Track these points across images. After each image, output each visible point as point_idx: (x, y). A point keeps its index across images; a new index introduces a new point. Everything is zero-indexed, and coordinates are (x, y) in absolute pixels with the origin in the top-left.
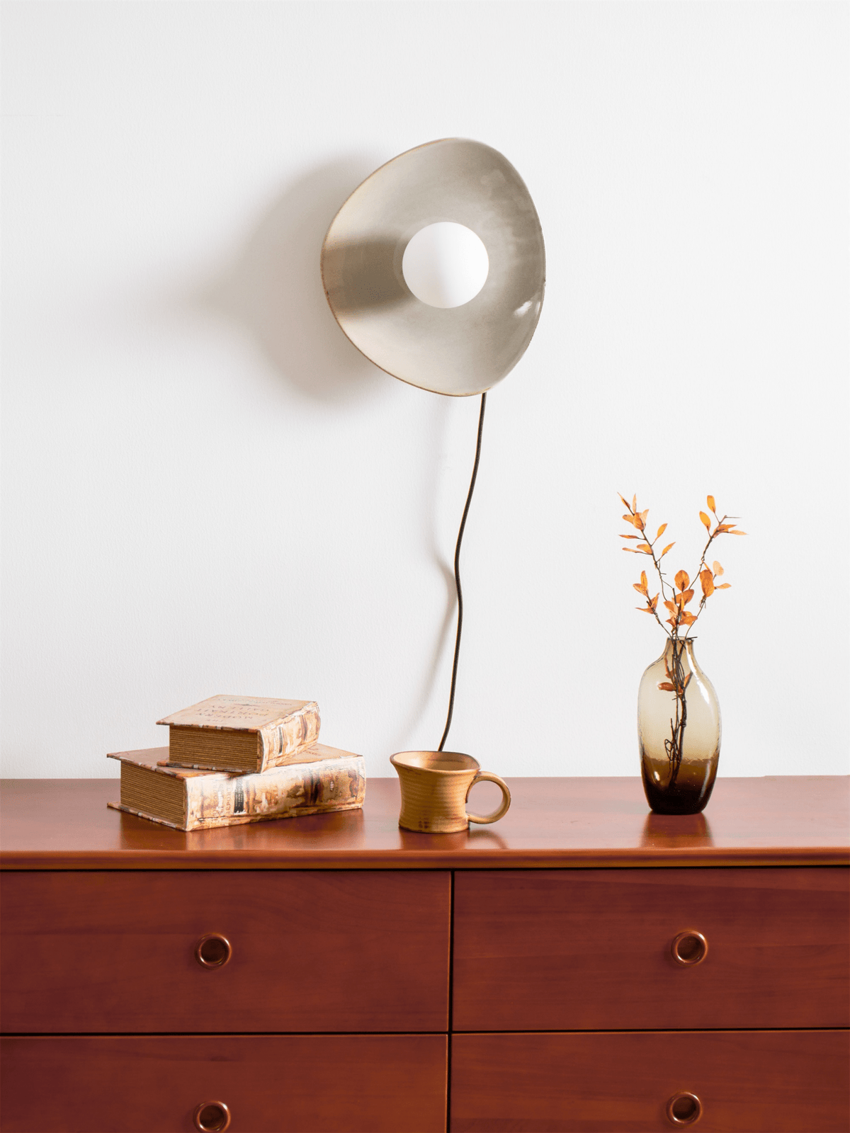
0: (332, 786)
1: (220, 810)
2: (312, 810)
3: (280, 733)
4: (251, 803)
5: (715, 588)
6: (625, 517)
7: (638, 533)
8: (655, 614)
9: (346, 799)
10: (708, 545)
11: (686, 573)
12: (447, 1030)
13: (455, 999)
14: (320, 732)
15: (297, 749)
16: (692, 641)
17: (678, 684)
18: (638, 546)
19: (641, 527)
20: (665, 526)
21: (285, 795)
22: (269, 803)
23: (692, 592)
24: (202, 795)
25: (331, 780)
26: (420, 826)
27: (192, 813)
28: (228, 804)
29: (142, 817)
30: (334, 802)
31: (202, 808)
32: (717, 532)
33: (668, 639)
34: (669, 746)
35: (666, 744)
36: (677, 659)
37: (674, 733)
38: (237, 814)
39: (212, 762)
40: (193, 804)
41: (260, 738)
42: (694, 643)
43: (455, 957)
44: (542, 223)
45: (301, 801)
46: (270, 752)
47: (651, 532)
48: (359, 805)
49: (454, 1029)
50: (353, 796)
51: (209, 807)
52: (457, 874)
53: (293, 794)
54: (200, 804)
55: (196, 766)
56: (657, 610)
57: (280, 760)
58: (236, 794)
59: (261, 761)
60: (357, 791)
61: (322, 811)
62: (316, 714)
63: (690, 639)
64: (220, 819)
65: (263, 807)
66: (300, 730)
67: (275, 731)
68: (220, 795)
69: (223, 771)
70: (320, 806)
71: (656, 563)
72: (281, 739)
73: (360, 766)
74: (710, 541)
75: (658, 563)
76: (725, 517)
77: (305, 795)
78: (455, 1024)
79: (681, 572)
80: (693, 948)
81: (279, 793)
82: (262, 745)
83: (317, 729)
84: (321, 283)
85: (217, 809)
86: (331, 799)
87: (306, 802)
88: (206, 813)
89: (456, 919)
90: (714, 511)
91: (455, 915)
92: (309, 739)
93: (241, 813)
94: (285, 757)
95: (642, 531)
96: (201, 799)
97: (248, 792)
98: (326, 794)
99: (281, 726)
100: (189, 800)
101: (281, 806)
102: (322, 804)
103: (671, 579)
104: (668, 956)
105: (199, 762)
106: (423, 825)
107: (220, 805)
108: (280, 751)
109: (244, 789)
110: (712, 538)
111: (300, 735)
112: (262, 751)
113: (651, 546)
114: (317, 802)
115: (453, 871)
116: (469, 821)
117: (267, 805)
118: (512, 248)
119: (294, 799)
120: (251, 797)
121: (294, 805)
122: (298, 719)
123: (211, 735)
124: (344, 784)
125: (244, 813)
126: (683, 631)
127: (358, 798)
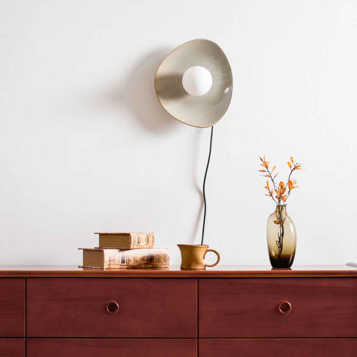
0: (157, 258)
1: (116, 262)
2: (150, 266)
3: (138, 237)
4: (127, 261)
5: (294, 187)
6: (261, 165)
7: (266, 169)
8: (272, 196)
9: (162, 263)
10: (291, 173)
11: (283, 183)
12: (197, 337)
13: (199, 325)
14: (155, 243)
15: (145, 246)
16: (286, 206)
17: (280, 222)
19: (267, 167)
20: (275, 167)
21: (140, 259)
22: (134, 261)
23: (285, 189)
24: (109, 256)
25: (157, 255)
26: (187, 267)
27: (106, 262)
28: (119, 260)
29: (90, 268)
30: (158, 264)
31: (110, 261)
32: (294, 169)
33: (277, 205)
34: (278, 243)
35: (276, 242)
36: (280, 213)
37: (279, 238)
38: (123, 264)
39: (114, 246)
40: (106, 259)
41: (130, 236)
42: (286, 207)
43: (199, 310)
44: (231, 68)
45: (146, 262)
46: (134, 242)
47: (270, 169)
48: (168, 266)
49: (199, 337)
50: (165, 262)
51: (112, 261)
52: (199, 279)
53: (143, 259)
54: (109, 259)
55: (108, 248)
56: (273, 195)
57: (138, 247)
58: (122, 257)
59: (131, 244)
60: (166, 260)
61: (154, 267)
62: (152, 236)
64: (116, 265)
65: (132, 263)
66: (146, 239)
67: (136, 235)
68: (116, 257)
69: (117, 249)
70: (153, 265)
71: (272, 180)
72: (138, 239)
73: (167, 251)
74: (292, 172)
76: (297, 164)
77: (147, 260)
78: (200, 335)
79: (281, 182)
80: (286, 308)
81: (138, 259)
82: (131, 238)
83: (153, 242)
84: (155, 90)
85: (115, 261)
86: (157, 262)
87: (148, 262)
88: (111, 262)
89: (199, 296)
90: (293, 162)
91: (199, 295)
92: (150, 244)
93: (124, 264)
94: (140, 247)
95: (267, 169)
96: (109, 257)
97: (126, 257)
98: (155, 260)
99: (139, 235)
100: (105, 257)
101: (138, 263)
102: (154, 264)
103: (277, 185)
104: (277, 310)
105: (109, 246)
107: (116, 260)
108: (138, 243)
109: (125, 255)
110: (292, 171)
111: (146, 241)
112: (131, 240)
113: (270, 174)
114: (152, 263)
115: (198, 278)
116: (205, 266)
117: (133, 262)
118: (221, 77)
119: (143, 261)
120: (128, 259)
121: (143, 263)
122: (145, 235)
123: (113, 237)
124: (162, 257)
125: (125, 264)
126: (282, 203)
127: (167, 263)
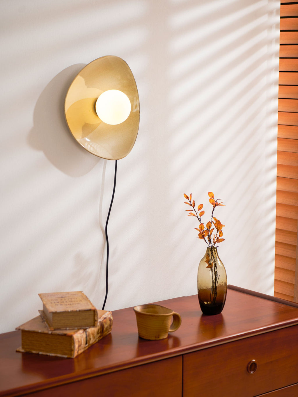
0: (106, 326)
2: (101, 338)
4: (89, 340)
6: (186, 203)
7: (192, 208)
10: (213, 211)
18: (189, 213)
21: (96, 334)
22: (93, 338)
24: (78, 341)
25: (106, 323)
26: (156, 338)
27: (76, 350)
28: (84, 342)
38: (86, 346)
41: (97, 312)
42: (217, 250)
45: (99, 334)
47: (197, 208)
50: (110, 329)
51: (80, 345)
52: (184, 356)
54: (78, 345)
58: (86, 337)
59: (97, 322)
63: (216, 247)
64: (82, 350)
65: (92, 341)
68: (82, 339)
71: (199, 219)
73: (111, 315)
74: (214, 209)
75: (200, 219)
76: (217, 199)
77: (100, 332)
85: (82, 345)
86: (106, 332)
88: (79, 348)
89: (184, 374)
90: (213, 198)
91: (184, 372)
95: (194, 208)
96: (78, 343)
98: (104, 329)
100: (75, 345)
105: (68, 326)
106: (157, 337)
107: (82, 343)
109: (87, 334)
112: (98, 317)
113: (197, 213)
114: (102, 334)
115: (182, 355)
120: (89, 337)
121: (98, 337)
123: (72, 314)
